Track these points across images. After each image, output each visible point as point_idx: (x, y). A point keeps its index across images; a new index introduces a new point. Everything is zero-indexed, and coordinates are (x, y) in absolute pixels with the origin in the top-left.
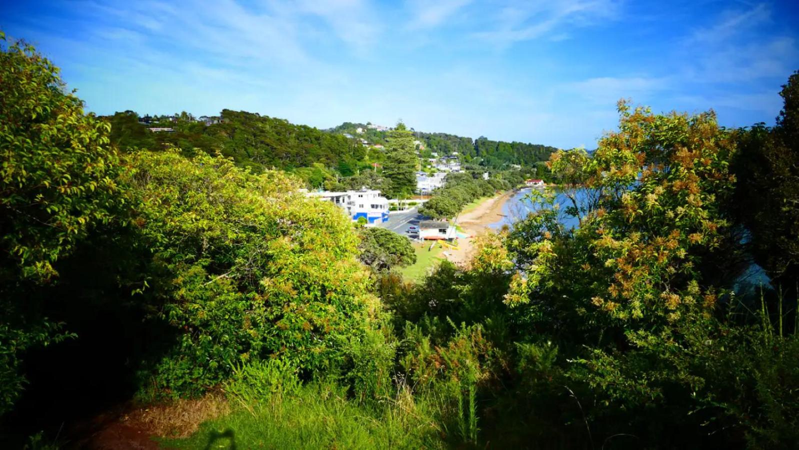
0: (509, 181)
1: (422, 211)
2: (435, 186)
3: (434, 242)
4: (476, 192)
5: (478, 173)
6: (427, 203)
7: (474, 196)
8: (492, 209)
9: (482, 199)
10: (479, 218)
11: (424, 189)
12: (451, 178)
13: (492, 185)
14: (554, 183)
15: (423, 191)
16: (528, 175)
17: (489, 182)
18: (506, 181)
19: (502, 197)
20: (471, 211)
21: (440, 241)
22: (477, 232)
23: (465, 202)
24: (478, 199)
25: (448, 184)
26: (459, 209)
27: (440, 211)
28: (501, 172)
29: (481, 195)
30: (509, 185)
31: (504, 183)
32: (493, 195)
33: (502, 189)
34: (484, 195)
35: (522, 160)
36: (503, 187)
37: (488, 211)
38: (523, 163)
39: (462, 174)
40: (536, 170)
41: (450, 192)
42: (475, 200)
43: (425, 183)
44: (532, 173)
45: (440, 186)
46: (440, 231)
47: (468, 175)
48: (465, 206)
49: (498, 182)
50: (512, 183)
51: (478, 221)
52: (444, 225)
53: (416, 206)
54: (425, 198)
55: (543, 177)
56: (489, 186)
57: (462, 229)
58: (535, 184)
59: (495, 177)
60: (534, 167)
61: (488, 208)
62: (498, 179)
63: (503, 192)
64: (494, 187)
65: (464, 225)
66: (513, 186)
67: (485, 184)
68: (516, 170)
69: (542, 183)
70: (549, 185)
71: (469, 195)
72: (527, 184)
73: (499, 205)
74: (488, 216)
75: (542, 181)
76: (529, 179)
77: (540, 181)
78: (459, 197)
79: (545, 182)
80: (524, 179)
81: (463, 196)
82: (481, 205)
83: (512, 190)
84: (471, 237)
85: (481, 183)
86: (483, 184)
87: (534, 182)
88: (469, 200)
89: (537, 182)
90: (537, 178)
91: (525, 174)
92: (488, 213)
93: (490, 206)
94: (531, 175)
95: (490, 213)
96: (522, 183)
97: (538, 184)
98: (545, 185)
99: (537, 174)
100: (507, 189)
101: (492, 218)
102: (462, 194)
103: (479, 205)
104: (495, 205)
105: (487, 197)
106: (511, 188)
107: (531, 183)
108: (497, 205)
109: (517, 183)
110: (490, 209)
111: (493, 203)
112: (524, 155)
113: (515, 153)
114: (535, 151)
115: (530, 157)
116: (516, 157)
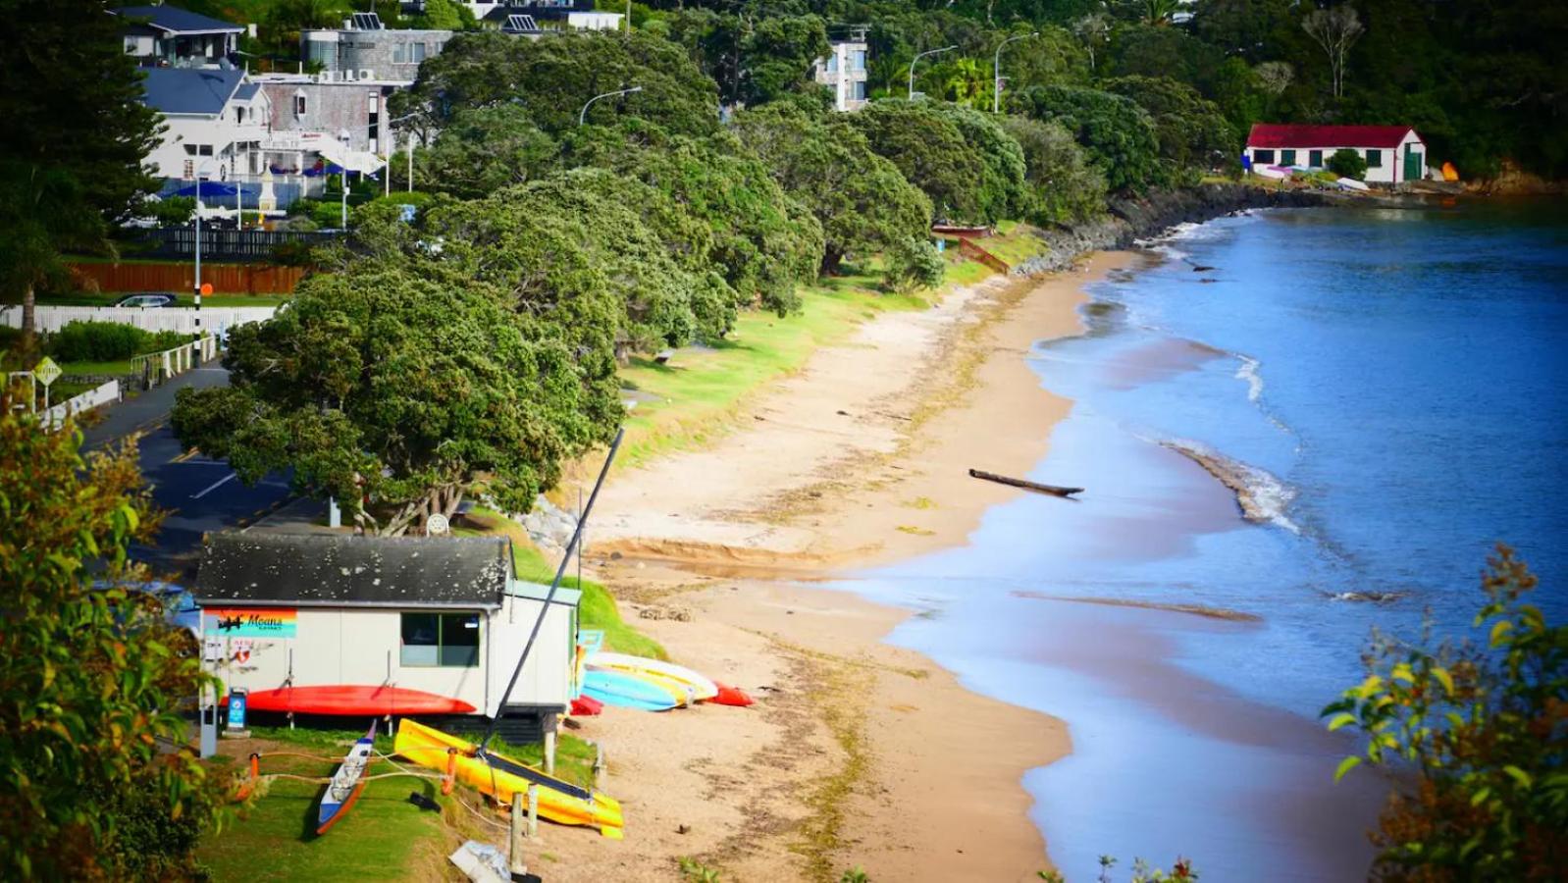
0: (1084, 138)
1: (223, 424)
2: (319, 166)
3: (357, 752)
4: (758, 240)
5: (766, 46)
6: (271, 335)
7: (732, 278)
8: (915, 420)
9: (818, 306)
10: (785, 507)
11: (213, 191)
12: (494, 86)
13: (919, 175)
15: (203, 211)
16: (1273, 77)
17: (883, 136)
18: (1057, 134)
19: (1013, 298)
20: (700, 437)
21: (410, 739)
22: (777, 646)
23: (651, 333)
24: (776, 305)
25: (454, 148)
26: (594, 412)
27: (409, 423)
28: (999, 35)
29: (801, 271)
30: (1089, 178)
31: (1033, 149)
32: (923, 273)
33: (1015, 216)
34: (832, 267)
36: (1026, 190)
37: (881, 439)
39: (599, 42)
40: (1353, 23)
41: (496, 235)
42: (750, 325)
43: (218, 130)
44: (1306, 56)
45: (364, 161)
46: (416, 630)
47: (668, 64)
48: (646, 379)
49: (974, 135)
50: (1110, 147)
51: (786, 540)
52: (447, 574)
53: (135, 367)
54: (226, 291)
56: (888, 173)
57: (625, 612)
58: (1346, 166)
59: (937, 85)
61: (881, 410)
62: (964, 109)
63: (1015, 241)
64: (936, 192)
65: (645, 575)
66: (1120, 180)
67: (841, 159)
68: (1145, 22)
69: (1411, 162)
70: (1475, 187)
71: (691, 260)
72: (1260, 169)
73: (984, 372)
74: (876, 486)
75: (1411, 137)
76: (1285, 118)
77: (1394, 143)
78: (587, 285)
79: (1438, 153)
80: (1235, 117)
81: (632, 274)
82: (802, 373)
83: (1111, 224)
84: (730, 698)
85: (808, 143)
86: (821, 152)
87: (1328, 153)
88: (689, 317)
89: (1362, 153)
90: (1363, 105)
91: (1240, 65)
92: (877, 459)
93: (900, 384)
94: (1299, 76)
95: (904, 450)
96: (1216, 162)
97: (1372, 174)
98: (1438, 177)
99: (1359, 63)
100: (1065, 216)
101: (922, 503)
102: (621, 252)
103: (788, 373)
104: (943, 379)
105: (860, 286)
106: (1100, 203)
107: (1302, 156)
108: (968, 380)
109: (1162, 154)
110: (897, 407)
111: (924, 358)
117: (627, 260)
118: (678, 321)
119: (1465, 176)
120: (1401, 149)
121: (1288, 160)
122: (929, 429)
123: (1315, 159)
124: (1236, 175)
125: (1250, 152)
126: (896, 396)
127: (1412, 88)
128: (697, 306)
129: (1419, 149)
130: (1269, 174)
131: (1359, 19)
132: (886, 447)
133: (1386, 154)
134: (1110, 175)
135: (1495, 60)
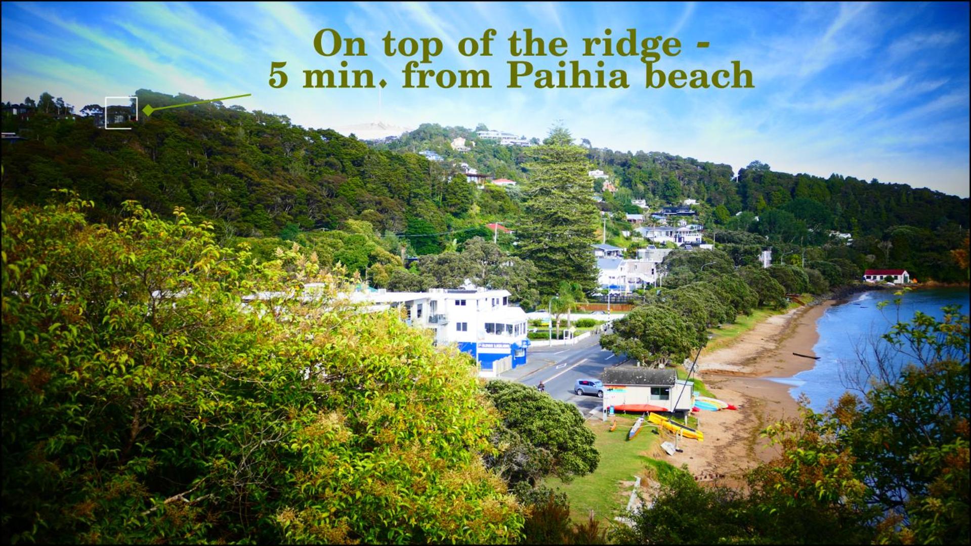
0: (823, 273)
1: (611, 342)
2: (640, 281)
3: (640, 420)
4: (742, 298)
5: (746, 252)
6: (623, 322)
7: (736, 307)
8: (781, 340)
9: (758, 314)
10: (747, 362)
11: (613, 287)
12: (681, 262)
13: (783, 282)
14: (936, 278)
15: (612, 292)
16: (871, 258)
17: (773, 272)
18: (816, 272)
19: (805, 312)
20: (727, 345)
21: (653, 417)
22: (743, 395)
23: (715, 320)
24: (747, 314)
25: (671, 277)
26: (701, 339)
27: (655, 342)
28: (804, 249)
29: (753, 306)
30: (824, 283)
31: (811, 276)
32: (784, 306)
33: (807, 292)
34: (761, 305)
35: (854, 220)
36: (809, 286)
37: (772, 346)
38: (856, 229)
39: (707, 252)
40: (890, 245)
41: (677, 297)
42: (740, 318)
43: (617, 273)
44: (879, 253)
45: (652, 280)
46: (654, 391)
47: (722, 257)
48: (715, 331)
49: (797, 273)
50: (830, 275)
51: (747, 370)
52: (662, 378)
53: (594, 328)
54: (616, 310)
55: (908, 264)
56: (774, 282)
57: (707, 387)
58: (889, 279)
59: (788, 261)
60: (885, 238)
61: (772, 338)
62: (795, 267)
63: (807, 298)
64: (787, 286)
65: (713, 378)
66: (832, 283)
67: (763, 279)
68: (839, 245)
69: (905, 279)
70: (922, 284)
71: (726, 303)
72: (868, 280)
73: (798, 330)
74: (770, 357)
75: (905, 272)
76: (874, 268)
77: (901, 274)
78: (699, 309)
79: (912, 276)
80: (861, 268)
81: (711, 306)
82: (753, 330)
83: (830, 294)
84: (731, 408)
85: (755, 275)
86: (758, 277)
87: (885, 276)
88: (725, 316)
89: (893, 276)
90: (893, 265)
91: (863, 256)
92: (771, 350)
93: (776, 333)
94: (877, 256)
95: (777, 348)
96: (856, 279)
97: (896, 281)
98: (912, 282)
99: (892, 255)
100: (819, 292)
101: (781, 361)
102: (708, 301)
103: (750, 330)
104: (788, 331)
105: (768, 309)
106: (827, 288)
107: (878, 277)
108: (794, 332)
109: (843, 277)
110: (776, 338)
111: (783, 326)
112: (860, 209)
113: (838, 204)
114: (887, 199)
115: (875, 213)
116: (839, 214)
117: (710, 303)
118: (722, 317)
119: (919, 282)
120: (903, 276)
121: (875, 278)
122: (783, 343)
123: (881, 278)
124: (861, 282)
125: (865, 276)
126: (776, 335)
127: (905, 260)
128: (727, 314)
129: (908, 275)
130: (870, 281)
131: (892, 244)
132: (773, 347)
133: (899, 276)
134: (830, 282)
135: (926, 254)
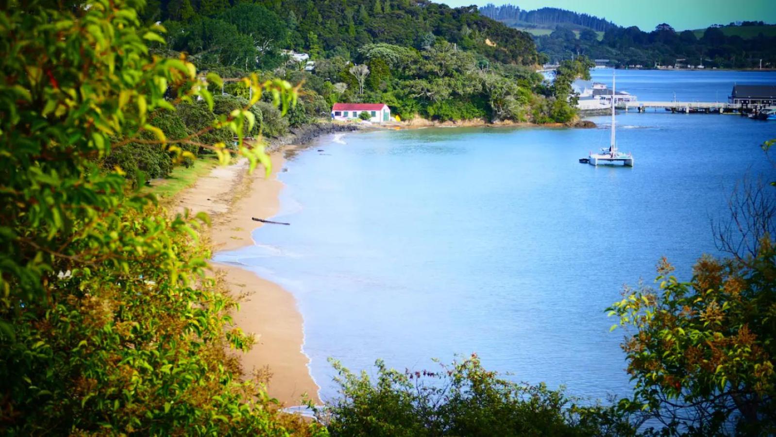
7: (171, 155)
8: (235, 200)
9: (199, 165)
14: (424, 114)
16: (340, 88)
18: (272, 107)
23: (146, 174)
30: (283, 121)
31: (265, 112)
34: (202, 151)
35: (313, 36)
36: (263, 125)
37: (222, 208)
38: (316, 48)
40: (365, 70)
44: (351, 81)
50: (289, 111)
55: (389, 95)
58: (364, 117)
59: (231, 91)
60: (359, 59)
61: (221, 198)
62: (241, 99)
63: (260, 143)
66: (293, 122)
67: (204, 116)
68: (297, 70)
69: (386, 116)
70: (407, 123)
72: (337, 118)
73: (253, 185)
74: (222, 223)
75: (385, 107)
76: (345, 101)
77: (380, 108)
78: (127, 159)
79: (394, 112)
80: (328, 100)
81: (140, 155)
82: (194, 186)
83: (290, 136)
85: (193, 111)
86: (197, 114)
87: (359, 112)
88: (158, 168)
89: (369, 112)
90: (370, 97)
91: (330, 84)
92: (222, 215)
93: (227, 190)
94: (349, 88)
95: (230, 212)
96: (323, 115)
97: (373, 119)
98: (394, 120)
99: (369, 84)
100: (276, 134)
101: (238, 229)
102: (135, 147)
103: (190, 186)
104: (240, 188)
105: (210, 157)
106: (287, 130)
107: (350, 113)
108: (248, 188)
109: (307, 113)
110: (226, 197)
111: (234, 181)
112: (320, 20)
113: (292, 12)
114: (356, 7)
115: (340, 25)
116: (294, 27)
117: (138, 150)
118: (155, 170)
119: (402, 120)
120: (382, 111)
121: (346, 115)
122: (237, 205)
123: (355, 114)
124: (329, 120)
125: (333, 112)
126: (226, 194)
127: (385, 91)
128: (161, 165)
129: (388, 111)
130: (340, 120)
131: (368, 68)
132: (224, 211)
133: (377, 112)
134: (290, 120)
135: (412, 82)
